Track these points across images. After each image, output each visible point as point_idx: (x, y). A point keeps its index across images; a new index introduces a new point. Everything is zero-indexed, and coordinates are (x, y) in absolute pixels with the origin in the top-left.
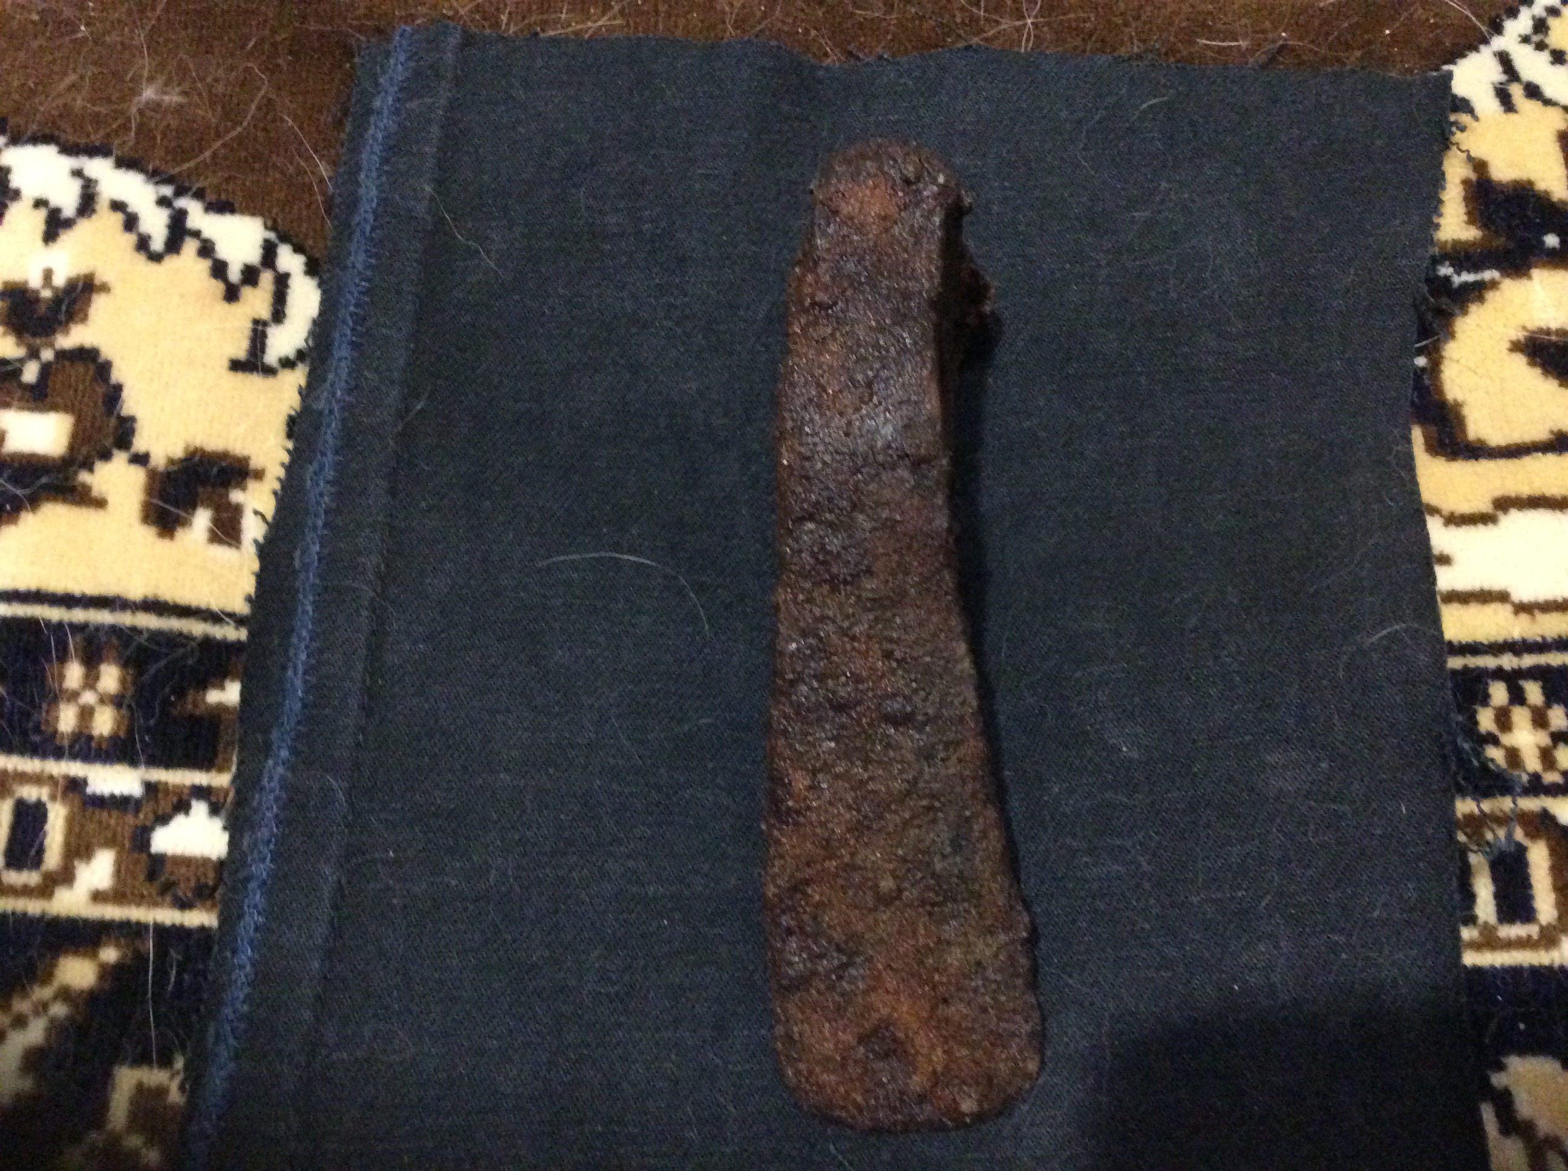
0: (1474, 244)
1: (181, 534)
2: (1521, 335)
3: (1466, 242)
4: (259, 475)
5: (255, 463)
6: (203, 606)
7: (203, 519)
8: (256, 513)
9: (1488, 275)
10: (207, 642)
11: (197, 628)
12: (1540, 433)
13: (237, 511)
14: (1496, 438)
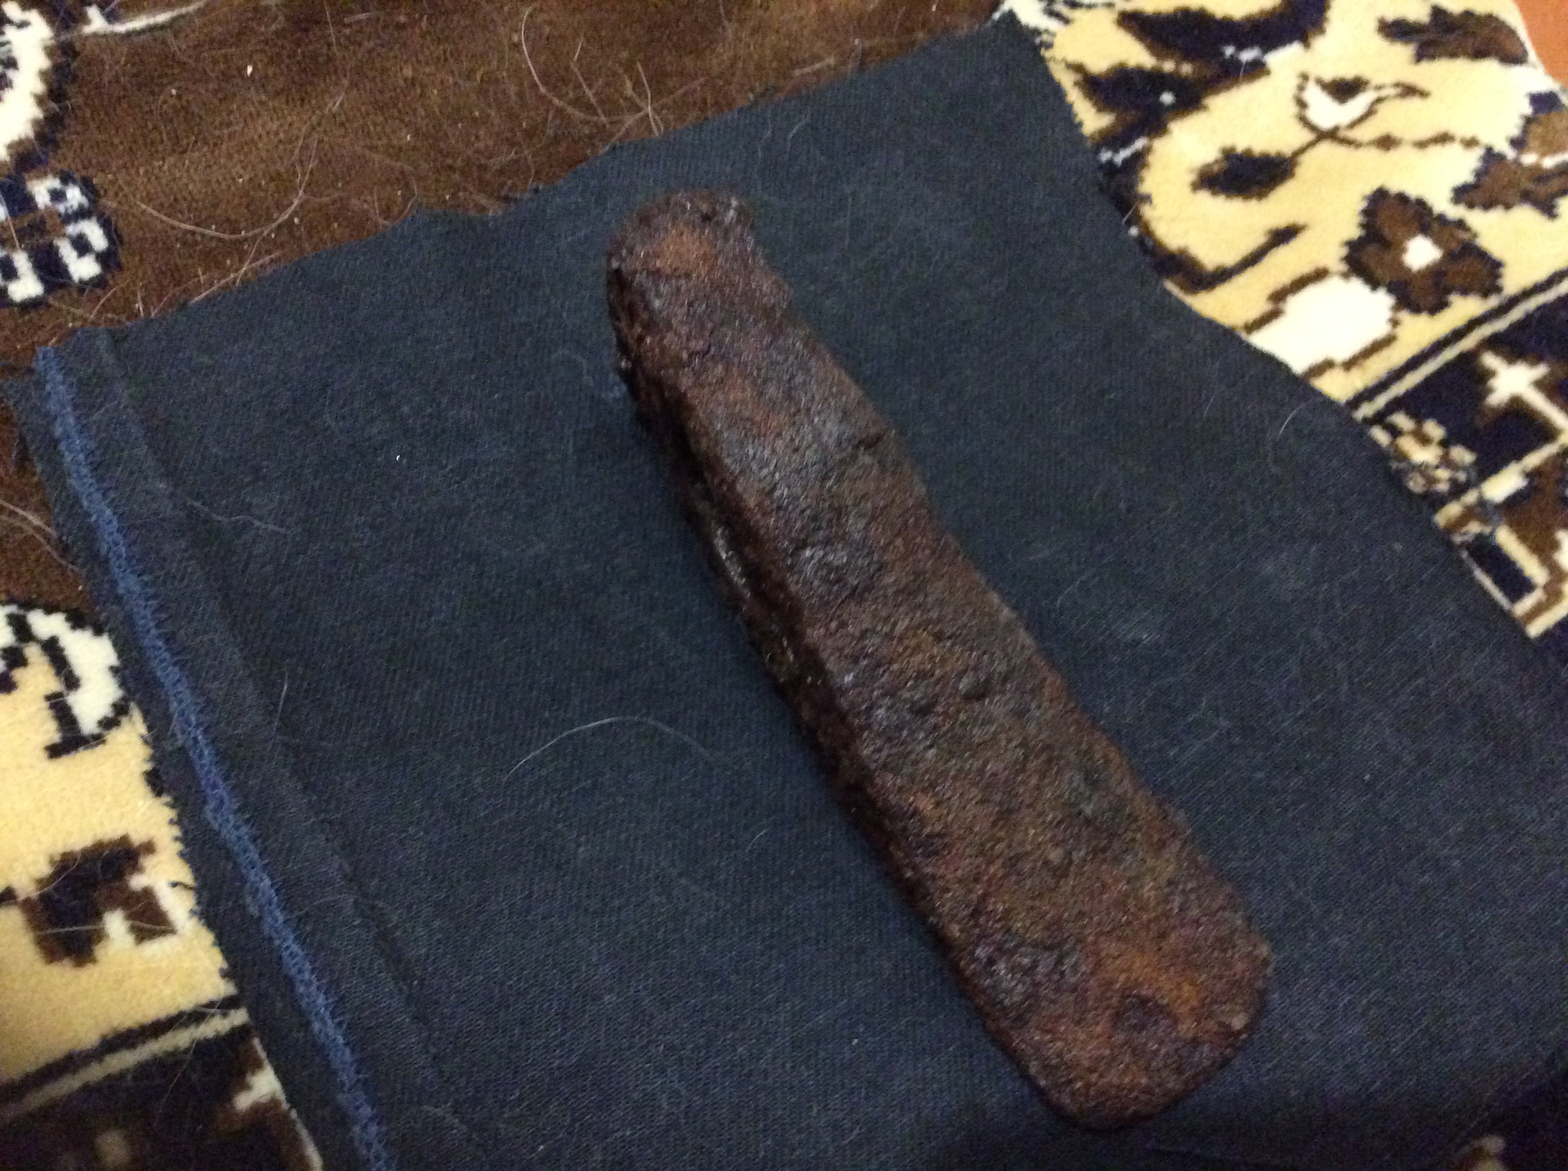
0: (1113, 126)
1: (100, 951)
2: (1192, 177)
3: (1107, 127)
4: (149, 848)
5: (137, 838)
6: (173, 1011)
7: (115, 923)
8: (175, 885)
9: (1140, 144)
10: (202, 1048)
11: (182, 1039)
12: (1258, 239)
13: (148, 894)
14: (1230, 259)
